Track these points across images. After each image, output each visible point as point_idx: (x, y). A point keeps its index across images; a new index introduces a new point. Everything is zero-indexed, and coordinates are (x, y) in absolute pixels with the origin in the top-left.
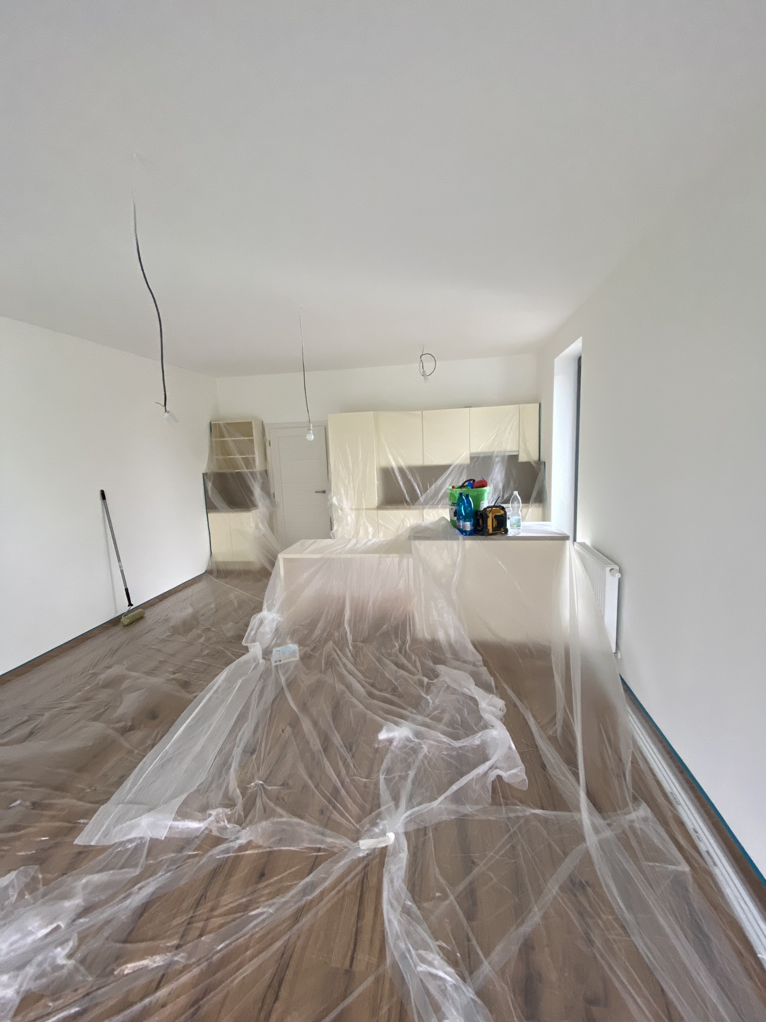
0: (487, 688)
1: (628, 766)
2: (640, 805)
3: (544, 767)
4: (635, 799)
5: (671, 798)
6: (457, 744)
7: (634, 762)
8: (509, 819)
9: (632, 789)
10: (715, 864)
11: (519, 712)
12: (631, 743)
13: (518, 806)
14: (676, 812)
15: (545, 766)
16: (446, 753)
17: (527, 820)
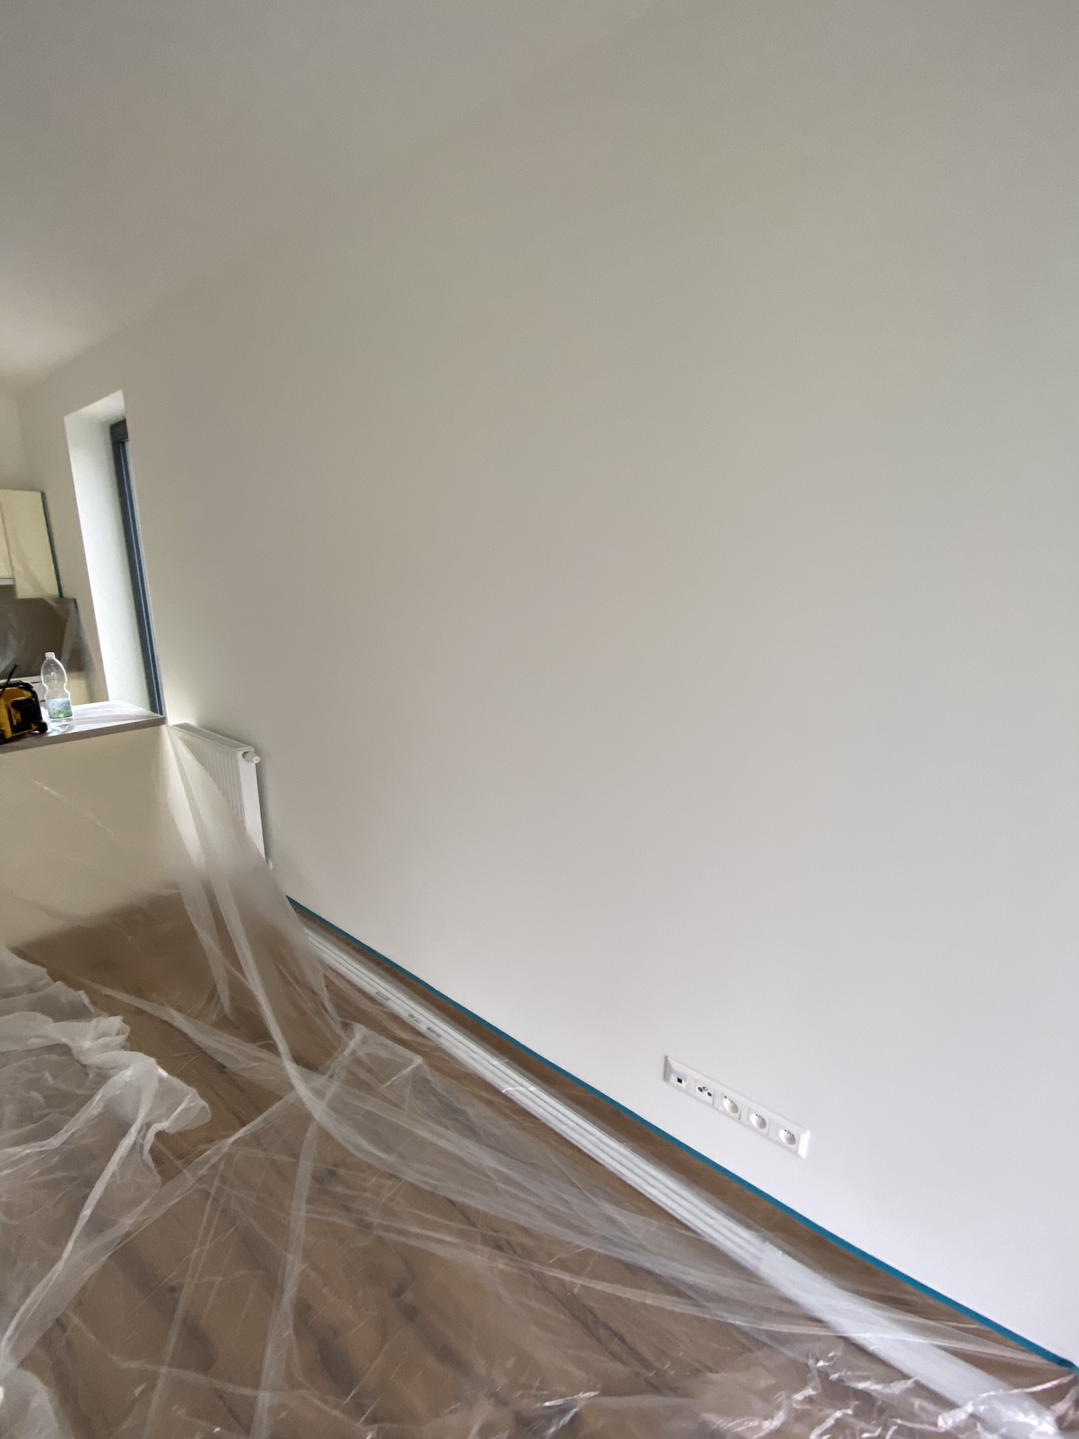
0: (78, 1013)
1: (325, 995)
2: (352, 1029)
3: (221, 1068)
4: (345, 1026)
5: (378, 997)
6: (55, 1142)
7: (330, 985)
8: (200, 1180)
9: (337, 1018)
10: (439, 1036)
11: (151, 1017)
12: (319, 966)
13: (207, 1150)
14: (388, 1010)
15: (224, 1067)
16: (36, 1172)
17: (228, 1158)
